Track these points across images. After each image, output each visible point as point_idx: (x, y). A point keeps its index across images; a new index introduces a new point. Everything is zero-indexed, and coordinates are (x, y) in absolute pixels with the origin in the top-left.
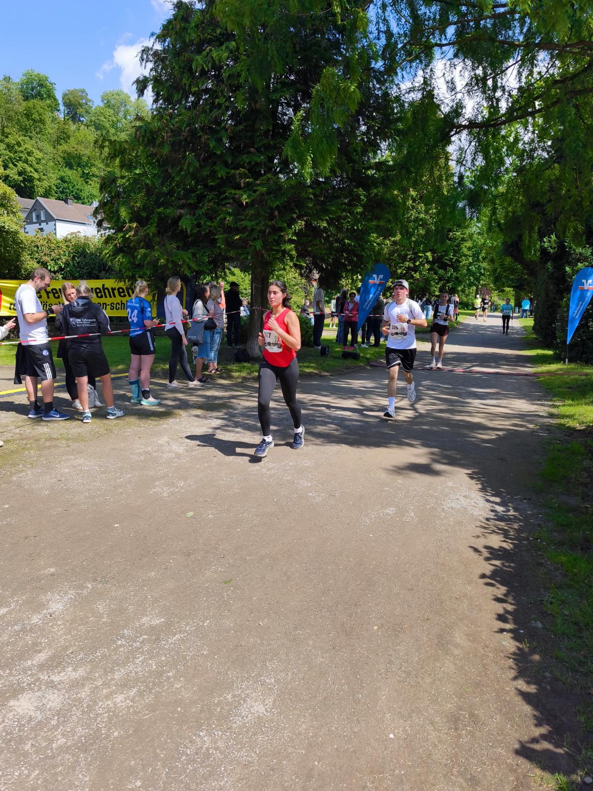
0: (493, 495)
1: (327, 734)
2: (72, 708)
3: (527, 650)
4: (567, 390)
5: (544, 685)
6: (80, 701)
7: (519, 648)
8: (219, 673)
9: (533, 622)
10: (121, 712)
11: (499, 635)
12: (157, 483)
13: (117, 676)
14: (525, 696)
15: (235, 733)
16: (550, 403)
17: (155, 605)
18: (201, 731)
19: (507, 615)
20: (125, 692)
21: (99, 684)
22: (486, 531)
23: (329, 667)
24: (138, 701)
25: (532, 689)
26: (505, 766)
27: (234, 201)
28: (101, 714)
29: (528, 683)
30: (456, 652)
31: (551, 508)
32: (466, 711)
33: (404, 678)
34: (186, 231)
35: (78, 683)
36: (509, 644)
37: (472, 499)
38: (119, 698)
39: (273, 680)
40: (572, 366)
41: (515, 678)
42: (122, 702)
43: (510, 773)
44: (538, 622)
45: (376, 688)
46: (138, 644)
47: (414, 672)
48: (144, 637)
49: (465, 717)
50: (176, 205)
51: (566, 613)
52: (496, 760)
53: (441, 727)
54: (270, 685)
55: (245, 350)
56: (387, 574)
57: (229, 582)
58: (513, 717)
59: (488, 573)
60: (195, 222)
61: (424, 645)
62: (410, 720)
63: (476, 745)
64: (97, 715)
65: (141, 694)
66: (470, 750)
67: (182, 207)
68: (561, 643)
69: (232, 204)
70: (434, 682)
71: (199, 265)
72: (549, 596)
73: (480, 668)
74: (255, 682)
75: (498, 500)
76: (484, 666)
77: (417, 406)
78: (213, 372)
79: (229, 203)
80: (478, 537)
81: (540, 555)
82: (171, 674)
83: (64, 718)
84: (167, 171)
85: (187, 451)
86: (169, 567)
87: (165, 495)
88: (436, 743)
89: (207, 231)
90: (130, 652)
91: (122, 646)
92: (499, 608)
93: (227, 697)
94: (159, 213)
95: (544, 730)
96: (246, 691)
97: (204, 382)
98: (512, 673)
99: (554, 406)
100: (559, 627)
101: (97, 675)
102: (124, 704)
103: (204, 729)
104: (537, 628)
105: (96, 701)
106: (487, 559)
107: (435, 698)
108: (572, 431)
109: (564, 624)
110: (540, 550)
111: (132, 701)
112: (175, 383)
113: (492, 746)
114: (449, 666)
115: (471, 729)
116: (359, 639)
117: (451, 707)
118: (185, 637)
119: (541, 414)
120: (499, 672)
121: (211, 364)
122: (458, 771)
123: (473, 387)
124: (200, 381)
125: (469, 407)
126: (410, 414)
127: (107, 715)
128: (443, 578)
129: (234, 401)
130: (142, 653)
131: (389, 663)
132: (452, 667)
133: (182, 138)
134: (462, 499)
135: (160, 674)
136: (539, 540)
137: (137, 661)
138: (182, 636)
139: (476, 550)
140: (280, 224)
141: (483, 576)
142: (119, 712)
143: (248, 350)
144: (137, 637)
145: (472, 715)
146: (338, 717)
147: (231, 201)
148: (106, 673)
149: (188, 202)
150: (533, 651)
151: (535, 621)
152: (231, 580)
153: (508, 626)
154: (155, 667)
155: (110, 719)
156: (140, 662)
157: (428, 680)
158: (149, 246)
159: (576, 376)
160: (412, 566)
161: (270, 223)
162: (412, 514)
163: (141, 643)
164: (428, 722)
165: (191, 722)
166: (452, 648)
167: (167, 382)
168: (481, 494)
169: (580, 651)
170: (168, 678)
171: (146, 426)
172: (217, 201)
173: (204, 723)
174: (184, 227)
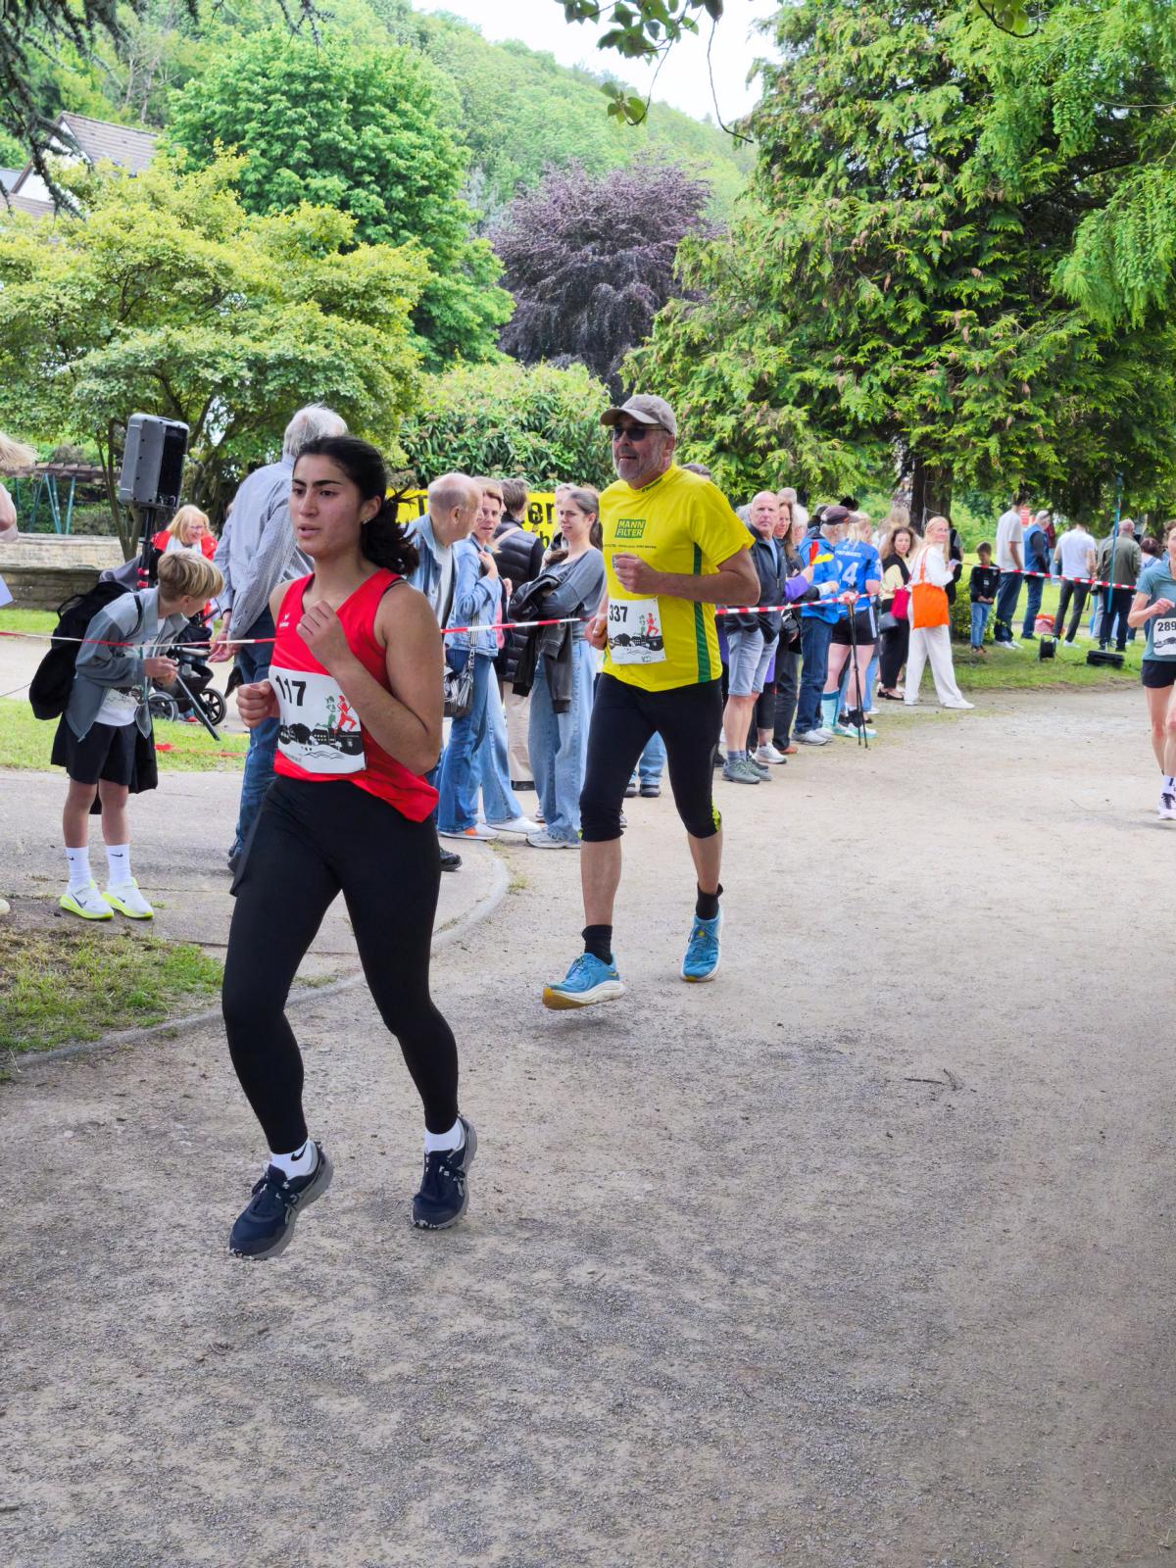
140: (1032, 410)
161: (1016, 407)
174: (853, 410)
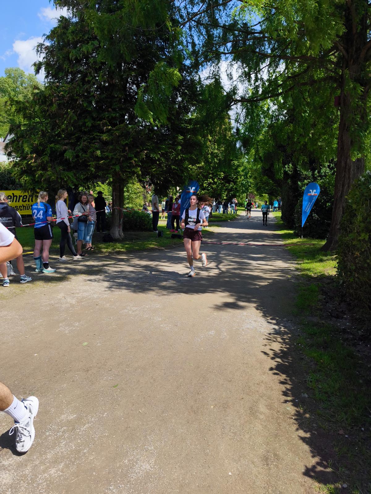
0: (271, 319)
1: (192, 477)
2: (20, 482)
3: (302, 411)
4: (304, 254)
5: (314, 432)
6: (25, 476)
7: (297, 411)
8: (118, 447)
9: (302, 394)
10: (55, 480)
11: (285, 405)
12: (61, 324)
13: (49, 456)
14: (303, 439)
15: (133, 484)
16: (296, 262)
17: (69, 406)
18: (111, 486)
19: (287, 392)
20: (56, 466)
21: (37, 463)
22: (269, 341)
23: (187, 434)
24: (66, 471)
25: (308, 435)
26: (298, 483)
27: (100, 141)
28: (41, 483)
29: (305, 431)
30: (262, 417)
31: (304, 325)
32: (271, 453)
33: (233, 436)
34: (69, 160)
35: (22, 464)
36: (291, 409)
37: (259, 322)
38: (53, 471)
39: (153, 448)
40: (305, 240)
41: (297, 430)
42: (55, 473)
43: (301, 487)
44: (305, 394)
45: (217, 445)
46: (61, 433)
47: (238, 432)
48: (64, 428)
49: (271, 457)
50: (62, 143)
51: (320, 387)
52: (292, 480)
53: (259, 464)
54: (151, 450)
55: (109, 234)
56: (215, 372)
57: (116, 386)
58: (299, 453)
59: (274, 367)
60: (75, 154)
61: (242, 415)
62: (239, 462)
63: (280, 473)
64: (39, 485)
65: (67, 466)
66: (277, 477)
67: (66, 145)
68: (320, 405)
69: (99, 142)
70: (250, 437)
71: (78, 181)
72: (310, 378)
73: (276, 425)
74: (141, 450)
75: (274, 322)
76: (278, 424)
77: (220, 266)
78: (89, 249)
79: (97, 142)
80: (266, 345)
81: (301, 353)
82: (85, 451)
83: (16, 489)
84: (56, 121)
85: (78, 302)
86: (75, 380)
87: (67, 332)
88: (257, 475)
89: (83, 160)
90: (56, 439)
91: (49, 435)
92: (283, 387)
93: (125, 462)
94: (51, 148)
95: (317, 459)
96: (136, 456)
97: (84, 256)
98: (295, 427)
99: (298, 264)
100: (317, 396)
101: (35, 457)
102: (56, 474)
103: (112, 485)
104: (305, 397)
105: (36, 475)
106: (273, 358)
107: (253, 447)
108: (310, 278)
109: (320, 394)
110: (301, 350)
111: (62, 472)
112: (64, 258)
113: (289, 473)
114: (259, 427)
115: (276, 463)
116: (203, 415)
117: (263, 452)
118: (91, 425)
119: (292, 269)
120: (287, 427)
121: (88, 245)
122: (272, 490)
123: (251, 254)
124: (81, 255)
125: (250, 266)
126: (217, 271)
127: (45, 483)
128: (248, 372)
129: (105, 268)
130: (64, 439)
131: (223, 428)
132: (260, 427)
133: (65, 101)
134: (253, 322)
135: (79, 452)
136: (300, 345)
137: (62, 445)
138: (90, 425)
139: (265, 353)
140: (130, 155)
141: (271, 369)
142: (54, 481)
143: (112, 235)
144: (59, 429)
145: (275, 455)
146: (196, 466)
147: (98, 141)
148: (41, 455)
149: (70, 141)
150: (305, 412)
151: (304, 394)
152: (117, 385)
153: (289, 398)
154: (74, 447)
155: (48, 486)
156: (63, 445)
157: (247, 436)
158: (44, 169)
159: (308, 246)
160: (229, 366)
161: (123, 154)
162: (225, 334)
163: (62, 432)
164: (250, 462)
165: (103, 481)
166: (259, 415)
167: (58, 257)
168: (263, 319)
169: (330, 409)
170: (85, 454)
171: (48, 287)
172: (89, 141)
173: (112, 480)
174: (68, 157)
